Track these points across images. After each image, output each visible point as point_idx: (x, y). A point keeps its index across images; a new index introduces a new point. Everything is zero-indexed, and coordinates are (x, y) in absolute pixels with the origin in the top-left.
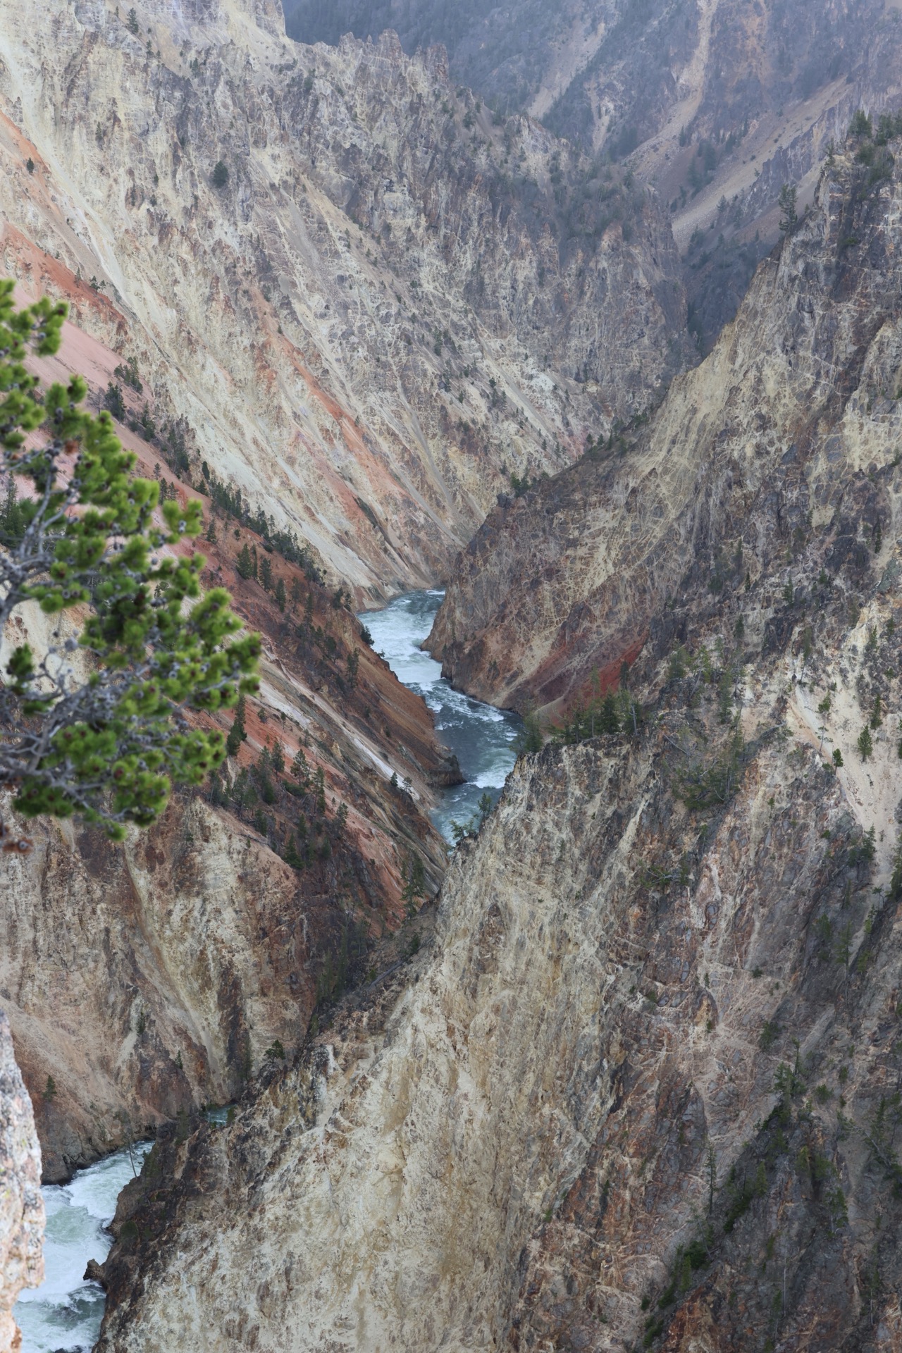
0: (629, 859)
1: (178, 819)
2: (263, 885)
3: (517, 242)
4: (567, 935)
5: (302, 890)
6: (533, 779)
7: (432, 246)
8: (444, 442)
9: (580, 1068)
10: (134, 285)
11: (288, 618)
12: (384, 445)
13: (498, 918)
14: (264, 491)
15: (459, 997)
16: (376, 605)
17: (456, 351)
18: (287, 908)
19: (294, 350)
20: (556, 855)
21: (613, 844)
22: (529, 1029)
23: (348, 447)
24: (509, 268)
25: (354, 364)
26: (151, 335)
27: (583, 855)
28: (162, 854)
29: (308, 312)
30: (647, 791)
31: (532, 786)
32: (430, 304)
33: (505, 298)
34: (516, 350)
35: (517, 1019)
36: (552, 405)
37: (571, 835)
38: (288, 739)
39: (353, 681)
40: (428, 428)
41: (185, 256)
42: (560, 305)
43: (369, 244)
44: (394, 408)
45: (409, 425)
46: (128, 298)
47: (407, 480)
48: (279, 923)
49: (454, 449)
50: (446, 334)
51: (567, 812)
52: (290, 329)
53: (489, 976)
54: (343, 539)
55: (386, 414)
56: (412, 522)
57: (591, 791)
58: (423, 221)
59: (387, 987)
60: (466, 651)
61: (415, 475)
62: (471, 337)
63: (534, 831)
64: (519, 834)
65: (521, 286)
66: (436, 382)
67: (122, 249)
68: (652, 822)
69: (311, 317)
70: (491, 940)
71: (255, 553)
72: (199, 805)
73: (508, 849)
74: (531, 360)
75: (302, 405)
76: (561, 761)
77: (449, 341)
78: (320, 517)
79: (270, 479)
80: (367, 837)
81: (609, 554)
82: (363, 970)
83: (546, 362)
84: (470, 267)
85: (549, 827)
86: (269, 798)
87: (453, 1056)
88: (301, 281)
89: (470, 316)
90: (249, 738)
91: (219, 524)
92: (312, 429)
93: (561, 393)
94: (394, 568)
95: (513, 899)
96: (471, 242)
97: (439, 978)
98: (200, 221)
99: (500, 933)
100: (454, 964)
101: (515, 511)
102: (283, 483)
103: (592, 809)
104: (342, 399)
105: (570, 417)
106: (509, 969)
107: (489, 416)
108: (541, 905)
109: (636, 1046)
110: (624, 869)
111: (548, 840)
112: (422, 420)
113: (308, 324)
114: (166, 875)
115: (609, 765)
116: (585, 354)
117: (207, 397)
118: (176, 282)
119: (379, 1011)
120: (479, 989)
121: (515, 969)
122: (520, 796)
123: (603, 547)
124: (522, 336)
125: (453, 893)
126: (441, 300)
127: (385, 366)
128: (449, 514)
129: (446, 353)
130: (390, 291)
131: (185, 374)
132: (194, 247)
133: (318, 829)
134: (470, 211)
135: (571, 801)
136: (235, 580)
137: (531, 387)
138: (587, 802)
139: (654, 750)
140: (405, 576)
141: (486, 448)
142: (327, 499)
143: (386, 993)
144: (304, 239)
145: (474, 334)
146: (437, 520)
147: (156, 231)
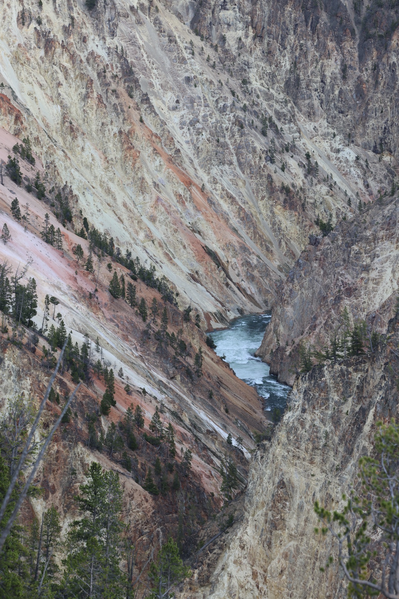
0: (369, 437)
1: (65, 460)
2: (128, 506)
3: (325, 46)
4: (330, 496)
5: (158, 510)
6: (305, 391)
7: (258, 52)
8: (271, 202)
9: (341, 586)
10: (27, 87)
11: (149, 326)
12: (225, 206)
13: (284, 490)
14: (132, 242)
15: (260, 549)
16: (220, 325)
17: (278, 132)
18: (147, 523)
19: (152, 134)
20: (322, 442)
21: (360, 430)
22: (308, 568)
23: (197, 209)
24: (319, 67)
25: (199, 145)
26: (42, 125)
27: (341, 440)
28: (54, 486)
29: (163, 106)
30: (380, 389)
31: (305, 396)
32: (258, 97)
33: (316, 90)
34: (326, 130)
35: (300, 561)
36: (355, 172)
37: (333, 428)
38: (148, 407)
39: (199, 373)
40: (258, 192)
41: (66, 64)
42: (360, 93)
43: (209, 51)
44: (231, 177)
45: (243, 190)
46: (23, 97)
47: (243, 232)
48: (141, 534)
49: (279, 207)
50: (270, 119)
51: (330, 412)
52: (149, 120)
53: (279, 532)
54: (194, 278)
55: (225, 182)
56: (247, 263)
57: (345, 397)
58: (251, 33)
59: (211, 551)
60: (288, 353)
61: (249, 228)
62: (290, 121)
63: (307, 427)
64: (297, 429)
65: (329, 80)
66: (263, 156)
67: (16, 59)
68: (384, 409)
69: (166, 110)
70: (280, 505)
71: (123, 280)
72: (80, 448)
73: (289, 440)
74: (338, 138)
75: (161, 177)
76: (324, 376)
77: (273, 125)
78: (176, 261)
79: (137, 233)
80: (209, 477)
81: (394, 276)
82: (195, 543)
83: (350, 139)
84: (288, 67)
85: (317, 423)
86: (133, 446)
87: (257, 593)
88: (156, 82)
89: (289, 105)
90: (117, 404)
91: (95, 259)
92: (168, 194)
93: (362, 162)
94: (235, 298)
95: (294, 476)
96: (289, 47)
97: (245, 538)
98: (76, 37)
99: (286, 500)
100: (256, 526)
101: (322, 247)
102: (147, 236)
103: (347, 408)
104: (191, 171)
105: (370, 181)
106: (293, 526)
107: (305, 181)
108: (313, 478)
109: (378, 566)
110: (367, 444)
111: (317, 432)
112: (254, 186)
113: (163, 115)
114: (57, 501)
115: (356, 377)
116: (380, 131)
117: (87, 172)
118: (59, 84)
119: (205, 568)
120: (273, 541)
121: (297, 526)
122: (297, 404)
123: (389, 270)
124: (330, 120)
125: (255, 480)
126: (266, 94)
127: (225, 146)
128: (276, 257)
129: (271, 134)
130: (225, 88)
131: (69, 154)
132: (72, 57)
133: (170, 468)
134: (288, 22)
135: (332, 404)
136: (108, 298)
137: (338, 159)
138: (343, 404)
139: (385, 361)
140: (243, 303)
141: (303, 205)
142: (181, 247)
143: (210, 555)
144: (158, 49)
145: (293, 119)
146: (267, 261)
147: (42, 45)
